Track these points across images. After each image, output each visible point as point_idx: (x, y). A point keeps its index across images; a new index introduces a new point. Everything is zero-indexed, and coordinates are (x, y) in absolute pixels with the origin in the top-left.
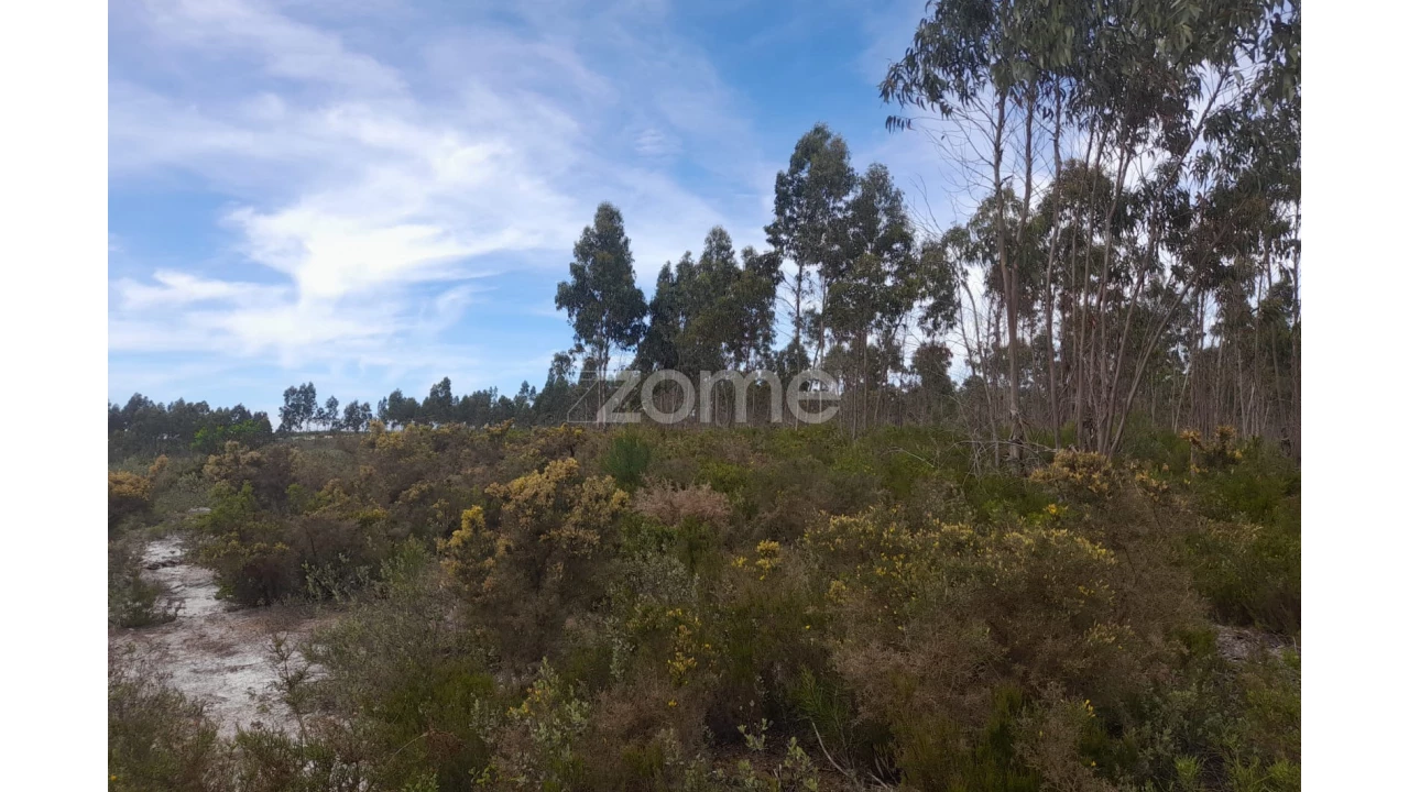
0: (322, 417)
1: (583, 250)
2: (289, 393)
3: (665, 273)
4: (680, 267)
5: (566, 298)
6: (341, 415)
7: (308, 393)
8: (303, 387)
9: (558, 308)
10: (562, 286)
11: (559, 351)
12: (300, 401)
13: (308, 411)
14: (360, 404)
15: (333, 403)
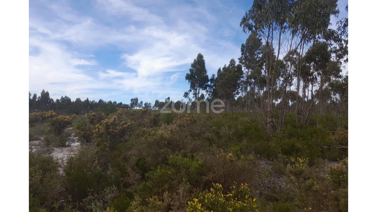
0: (140, 106)
1: (193, 65)
2: (132, 100)
3: (219, 70)
4: (223, 69)
5: (188, 77)
6: (144, 106)
7: (136, 100)
8: (135, 98)
9: (186, 80)
10: (187, 74)
11: (186, 91)
12: (135, 102)
13: (136, 104)
14: (148, 103)
15: (142, 102)
